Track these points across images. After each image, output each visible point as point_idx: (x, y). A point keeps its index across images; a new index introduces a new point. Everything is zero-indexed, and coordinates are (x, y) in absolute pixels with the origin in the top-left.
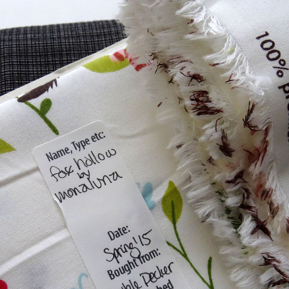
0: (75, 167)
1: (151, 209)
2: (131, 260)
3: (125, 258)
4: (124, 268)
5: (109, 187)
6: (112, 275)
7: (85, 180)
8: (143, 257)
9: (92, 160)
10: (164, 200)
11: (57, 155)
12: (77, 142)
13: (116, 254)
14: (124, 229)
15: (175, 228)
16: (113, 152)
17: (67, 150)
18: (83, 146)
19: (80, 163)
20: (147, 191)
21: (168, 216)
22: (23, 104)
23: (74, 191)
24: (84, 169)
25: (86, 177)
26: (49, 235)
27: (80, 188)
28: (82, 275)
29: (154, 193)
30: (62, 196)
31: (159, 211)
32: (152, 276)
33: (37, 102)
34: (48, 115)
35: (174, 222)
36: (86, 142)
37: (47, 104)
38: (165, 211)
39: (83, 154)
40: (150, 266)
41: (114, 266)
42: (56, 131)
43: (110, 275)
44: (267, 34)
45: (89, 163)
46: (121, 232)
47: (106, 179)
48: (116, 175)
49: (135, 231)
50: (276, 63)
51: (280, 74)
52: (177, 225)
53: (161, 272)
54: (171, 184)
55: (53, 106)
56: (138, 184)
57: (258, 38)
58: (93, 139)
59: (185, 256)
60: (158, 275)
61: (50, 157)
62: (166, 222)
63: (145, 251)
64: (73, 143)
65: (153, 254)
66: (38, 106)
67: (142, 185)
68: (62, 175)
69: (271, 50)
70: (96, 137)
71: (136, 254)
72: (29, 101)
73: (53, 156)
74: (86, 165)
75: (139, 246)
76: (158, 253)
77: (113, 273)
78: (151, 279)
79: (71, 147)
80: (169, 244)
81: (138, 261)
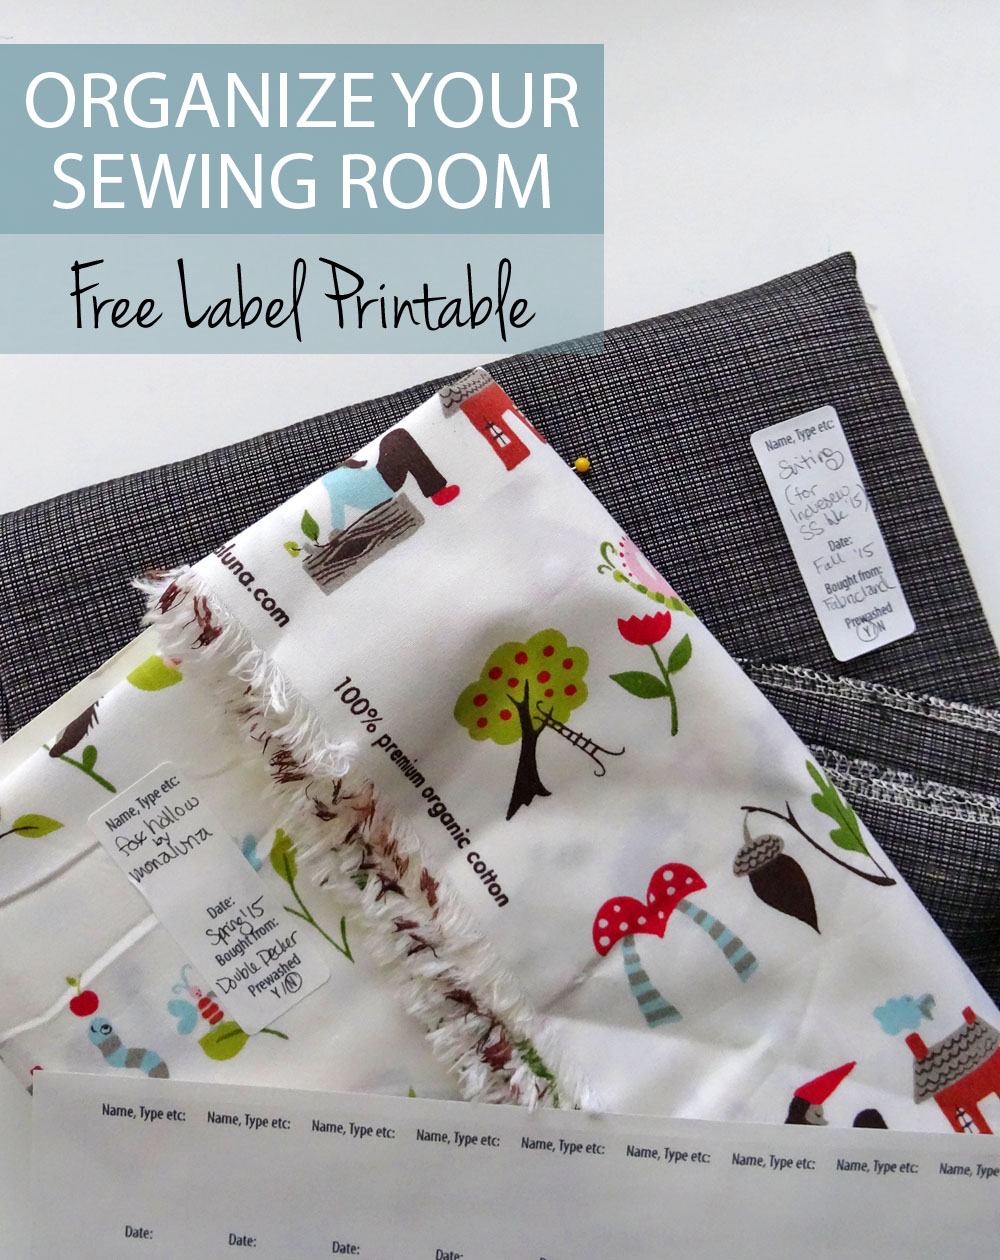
0: (147, 832)
1: (258, 869)
2: (243, 938)
3: (234, 938)
4: (235, 950)
5: (199, 850)
6: (221, 960)
7: (164, 847)
8: (256, 932)
9: (169, 818)
10: (273, 854)
11: (121, 821)
12: (143, 797)
13: (222, 935)
14: (227, 902)
15: (293, 888)
16: (194, 803)
17: (132, 811)
18: (153, 802)
19: (153, 825)
20: (249, 847)
21: (282, 875)
22: (58, 759)
23: (154, 863)
24: (160, 833)
25: (164, 842)
26: (133, 926)
27: (161, 859)
28: (184, 967)
29: (258, 847)
30: (139, 874)
31: (269, 869)
32: (271, 953)
33: (76, 753)
34: (97, 769)
35: (290, 881)
36: (156, 794)
37: (91, 754)
38: (277, 867)
39: (154, 812)
40: (268, 941)
41: (223, 949)
42: (111, 789)
43: (219, 961)
44: (348, 680)
45: (165, 822)
46: (223, 906)
47: (191, 840)
48: (203, 833)
49: (242, 902)
50: (365, 716)
51: (371, 728)
52: (295, 883)
53: (282, 946)
54: (280, 832)
55: (100, 755)
56: (236, 840)
57: (337, 689)
58: (163, 789)
59: (311, 920)
60: (279, 950)
61: (112, 826)
62: (281, 883)
63: (258, 924)
64: (138, 799)
65: (270, 925)
66: (81, 761)
67: (242, 839)
68: (133, 846)
69: (356, 701)
70: (167, 785)
71: (247, 929)
72: (66, 754)
73: (115, 822)
74: (162, 826)
75: (249, 918)
76: (275, 922)
77: (223, 958)
78: (271, 956)
79: (137, 806)
80: (287, 909)
81: (251, 938)
